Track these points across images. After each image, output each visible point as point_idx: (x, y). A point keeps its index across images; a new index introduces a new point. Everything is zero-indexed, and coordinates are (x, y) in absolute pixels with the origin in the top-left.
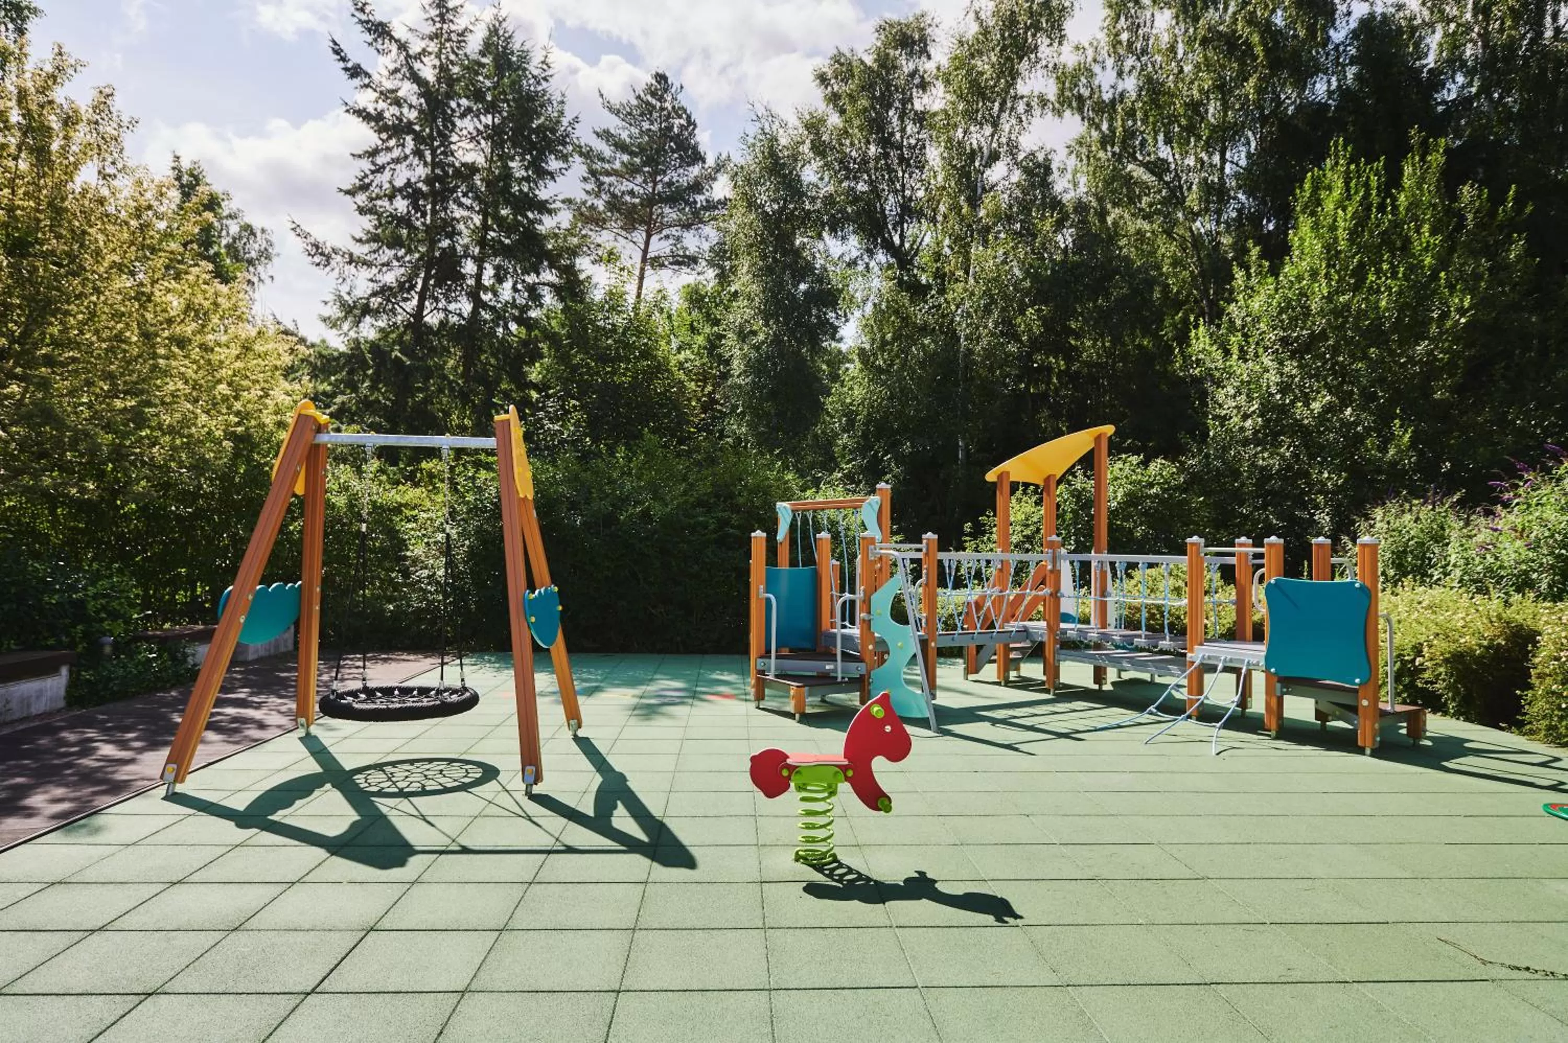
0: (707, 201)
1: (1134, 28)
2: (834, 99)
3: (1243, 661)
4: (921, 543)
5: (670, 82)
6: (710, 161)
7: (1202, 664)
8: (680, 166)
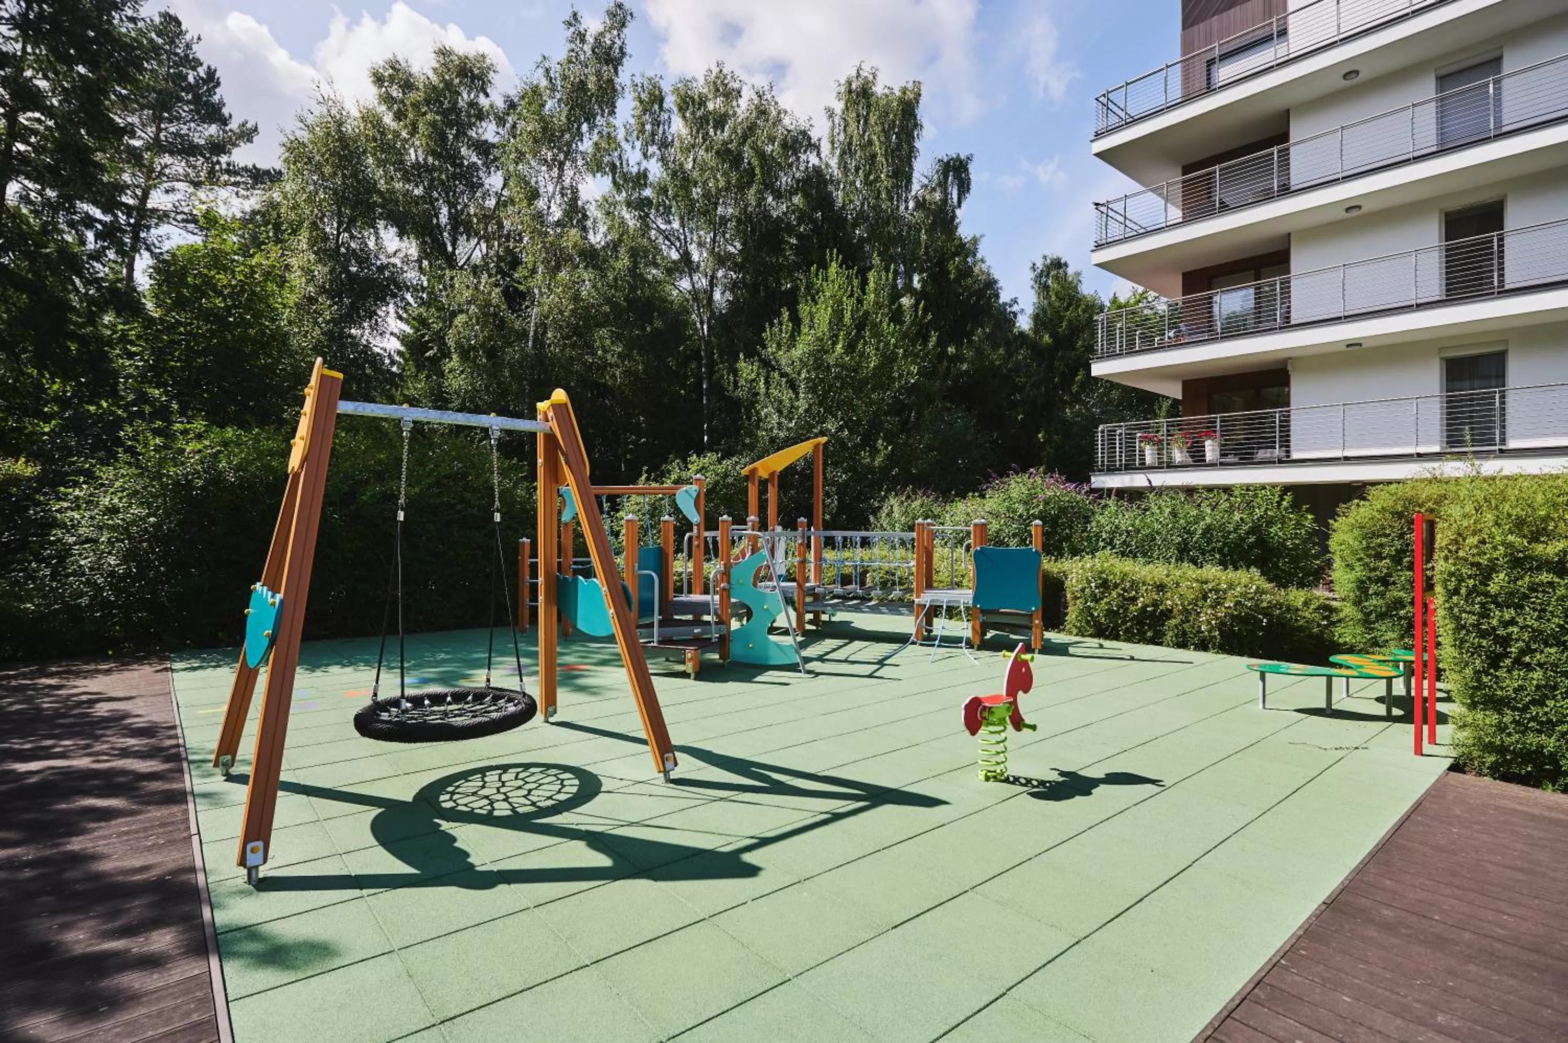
0: (228, 164)
1: (657, 123)
2: (388, 99)
3: (959, 602)
4: (746, 524)
5: (183, 28)
6: (234, 125)
7: (931, 606)
8: (192, 120)
